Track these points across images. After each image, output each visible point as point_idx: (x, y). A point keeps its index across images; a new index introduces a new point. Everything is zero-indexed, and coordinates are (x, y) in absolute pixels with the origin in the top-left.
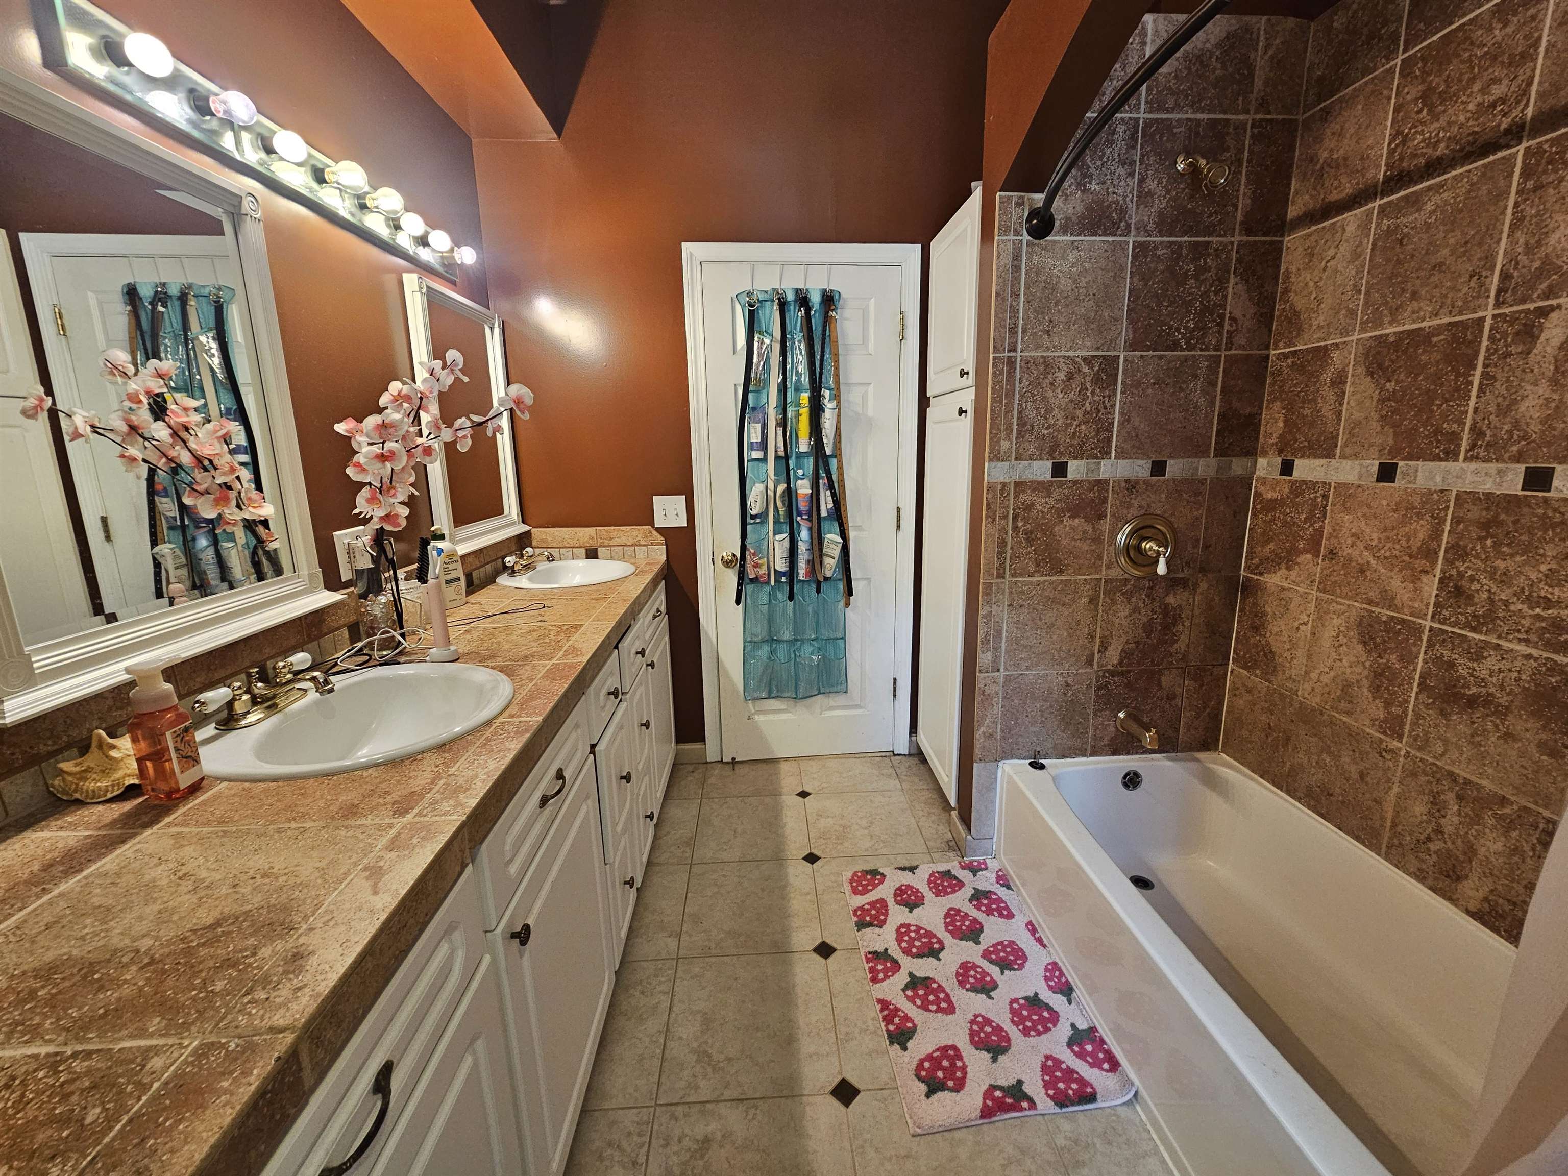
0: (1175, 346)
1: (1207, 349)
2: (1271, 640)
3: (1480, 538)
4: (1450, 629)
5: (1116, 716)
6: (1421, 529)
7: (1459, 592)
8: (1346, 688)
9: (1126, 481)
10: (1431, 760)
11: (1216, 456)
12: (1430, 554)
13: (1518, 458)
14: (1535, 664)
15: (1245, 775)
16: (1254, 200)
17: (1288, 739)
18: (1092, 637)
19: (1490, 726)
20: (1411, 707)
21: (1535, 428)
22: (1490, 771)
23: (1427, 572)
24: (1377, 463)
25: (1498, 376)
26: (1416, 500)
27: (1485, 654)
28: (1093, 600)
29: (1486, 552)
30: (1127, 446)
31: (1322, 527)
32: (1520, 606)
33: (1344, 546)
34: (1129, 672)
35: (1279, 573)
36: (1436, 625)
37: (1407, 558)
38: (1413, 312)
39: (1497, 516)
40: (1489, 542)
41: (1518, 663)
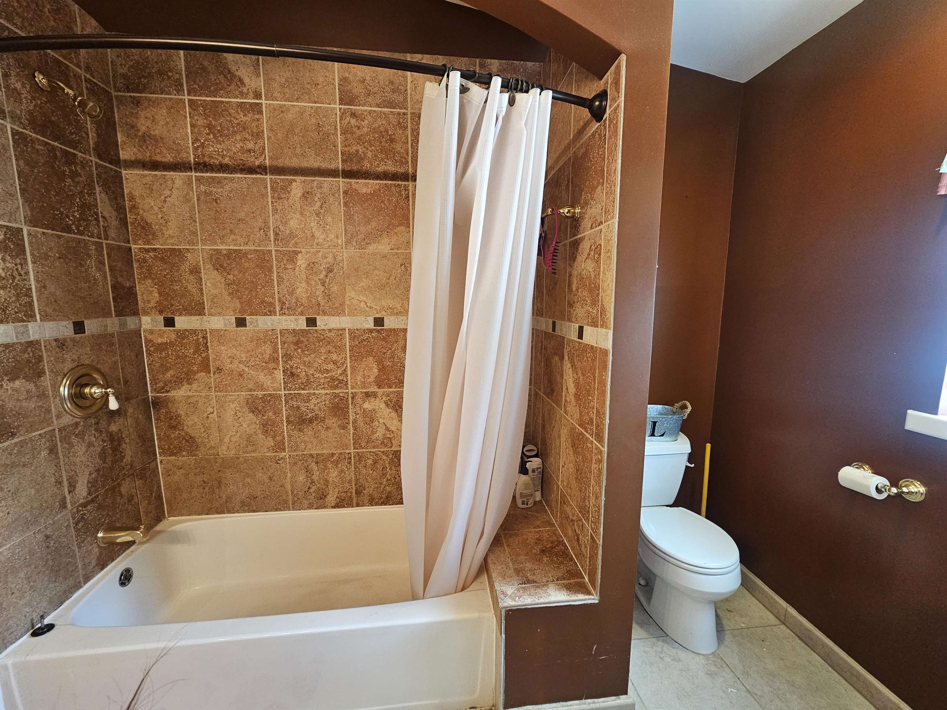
0: (68, 229)
1: (92, 236)
2: (189, 431)
3: (295, 350)
4: (293, 392)
5: (96, 538)
6: (268, 349)
7: (292, 374)
8: (250, 440)
9: (56, 340)
10: (301, 453)
11: (116, 316)
12: (275, 360)
13: (302, 314)
14: (329, 396)
15: (196, 520)
16: (98, 135)
17: (220, 482)
18: (59, 483)
19: (320, 428)
20: (285, 434)
21: (304, 301)
22: (325, 445)
23: (275, 369)
24: (234, 318)
25: (284, 277)
26: (261, 336)
27: (311, 398)
28: (52, 450)
29: (299, 355)
30: (49, 310)
31: (208, 355)
32: (318, 375)
33: (226, 364)
34: (98, 496)
35: (184, 388)
36: (287, 392)
37: (264, 364)
38: (234, 240)
39: (299, 339)
40: (299, 350)
41: (323, 398)
